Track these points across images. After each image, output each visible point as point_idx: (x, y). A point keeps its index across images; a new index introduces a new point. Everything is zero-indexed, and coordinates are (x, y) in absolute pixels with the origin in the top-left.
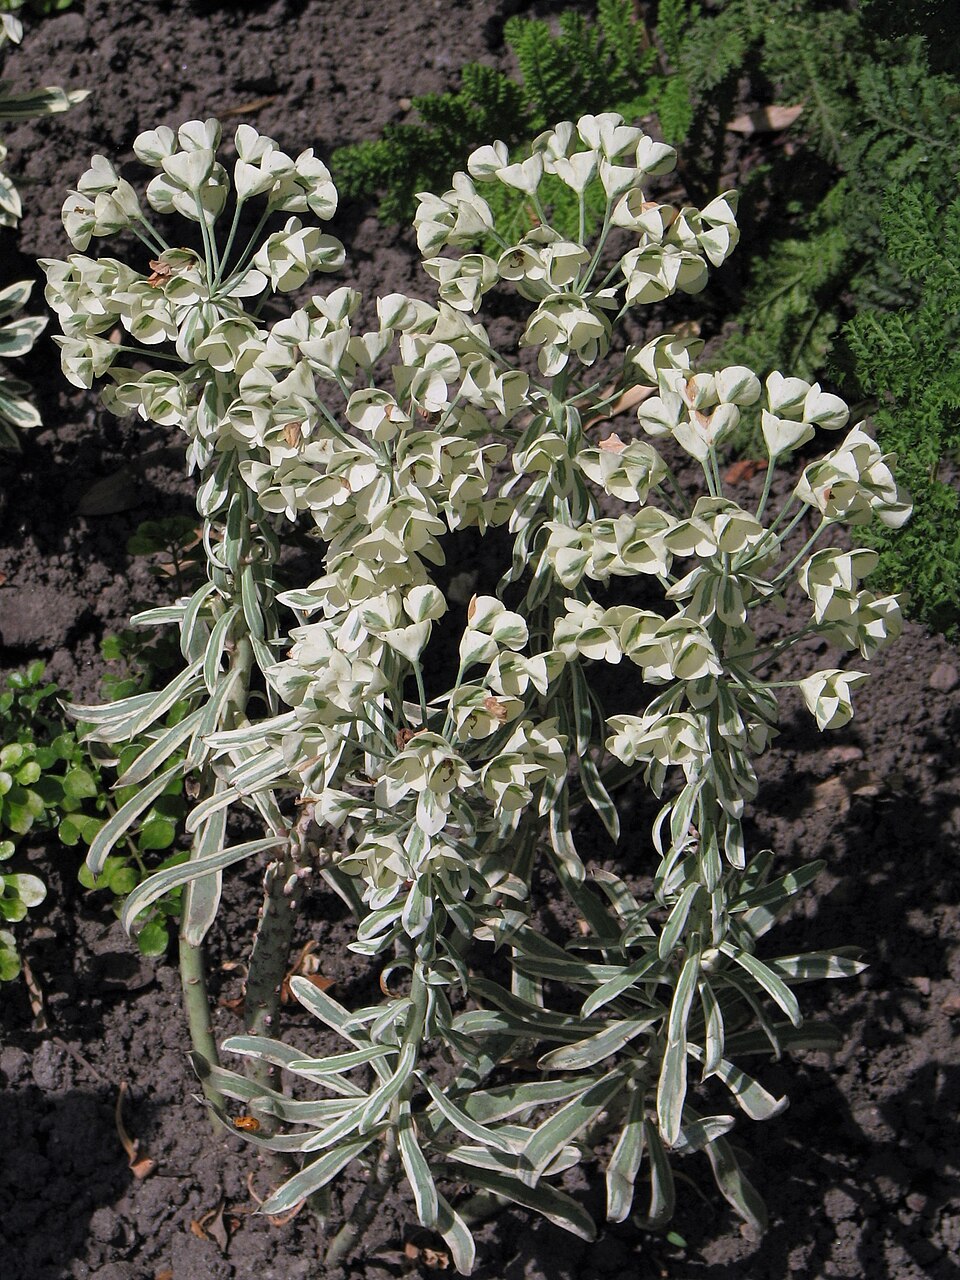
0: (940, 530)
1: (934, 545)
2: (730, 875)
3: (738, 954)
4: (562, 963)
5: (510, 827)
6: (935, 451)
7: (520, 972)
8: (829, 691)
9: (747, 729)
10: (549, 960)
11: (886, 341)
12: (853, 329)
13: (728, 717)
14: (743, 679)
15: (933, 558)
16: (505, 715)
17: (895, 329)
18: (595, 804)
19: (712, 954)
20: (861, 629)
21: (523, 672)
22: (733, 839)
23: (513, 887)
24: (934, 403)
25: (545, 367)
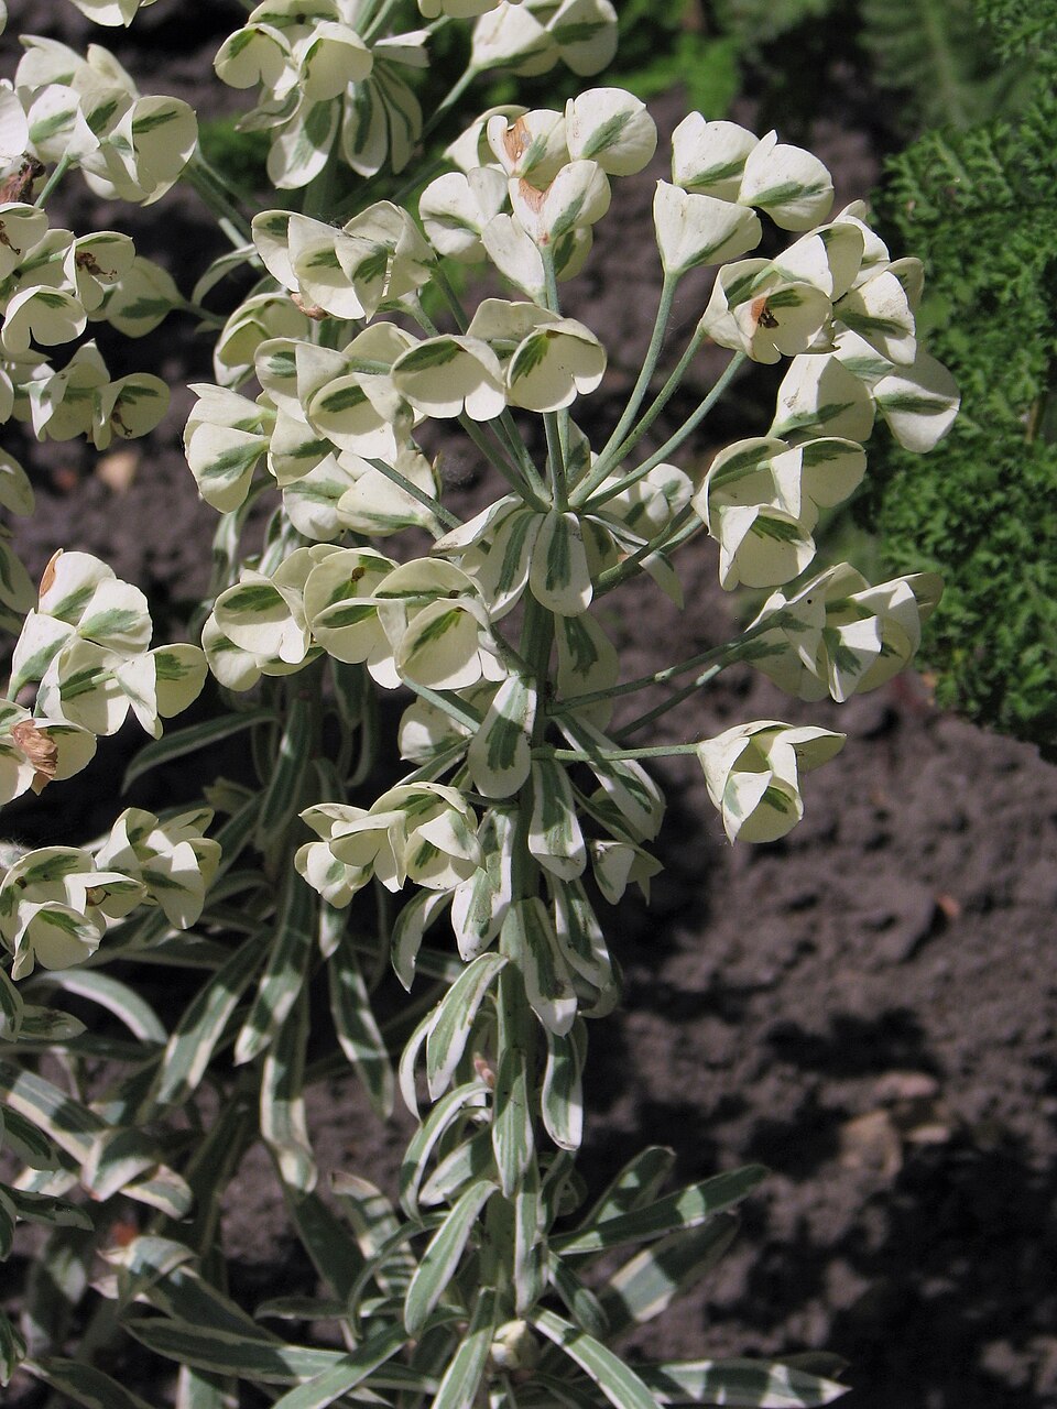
0: (1039, 537)
1: (1028, 569)
2: (553, 1167)
3: (571, 1336)
4: (232, 1339)
5: (183, 1084)
6: (1034, 374)
7: (196, 1372)
8: (753, 760)
9: (589, 851)
10: (208, 1332)
11: (960, 179)
12: (906, 168)
13: (553, 818)
14: (587, 742)
15: (1024, 596)
16: (52, 758)
17: (978, 152)
18: (351, 1050)
19: (514, 1330)
20: (831, 636)
21: (118, 692)
22: (562, 1087)
23: (165, 1190)
24: (1028, 258)
25: (281, 171)
